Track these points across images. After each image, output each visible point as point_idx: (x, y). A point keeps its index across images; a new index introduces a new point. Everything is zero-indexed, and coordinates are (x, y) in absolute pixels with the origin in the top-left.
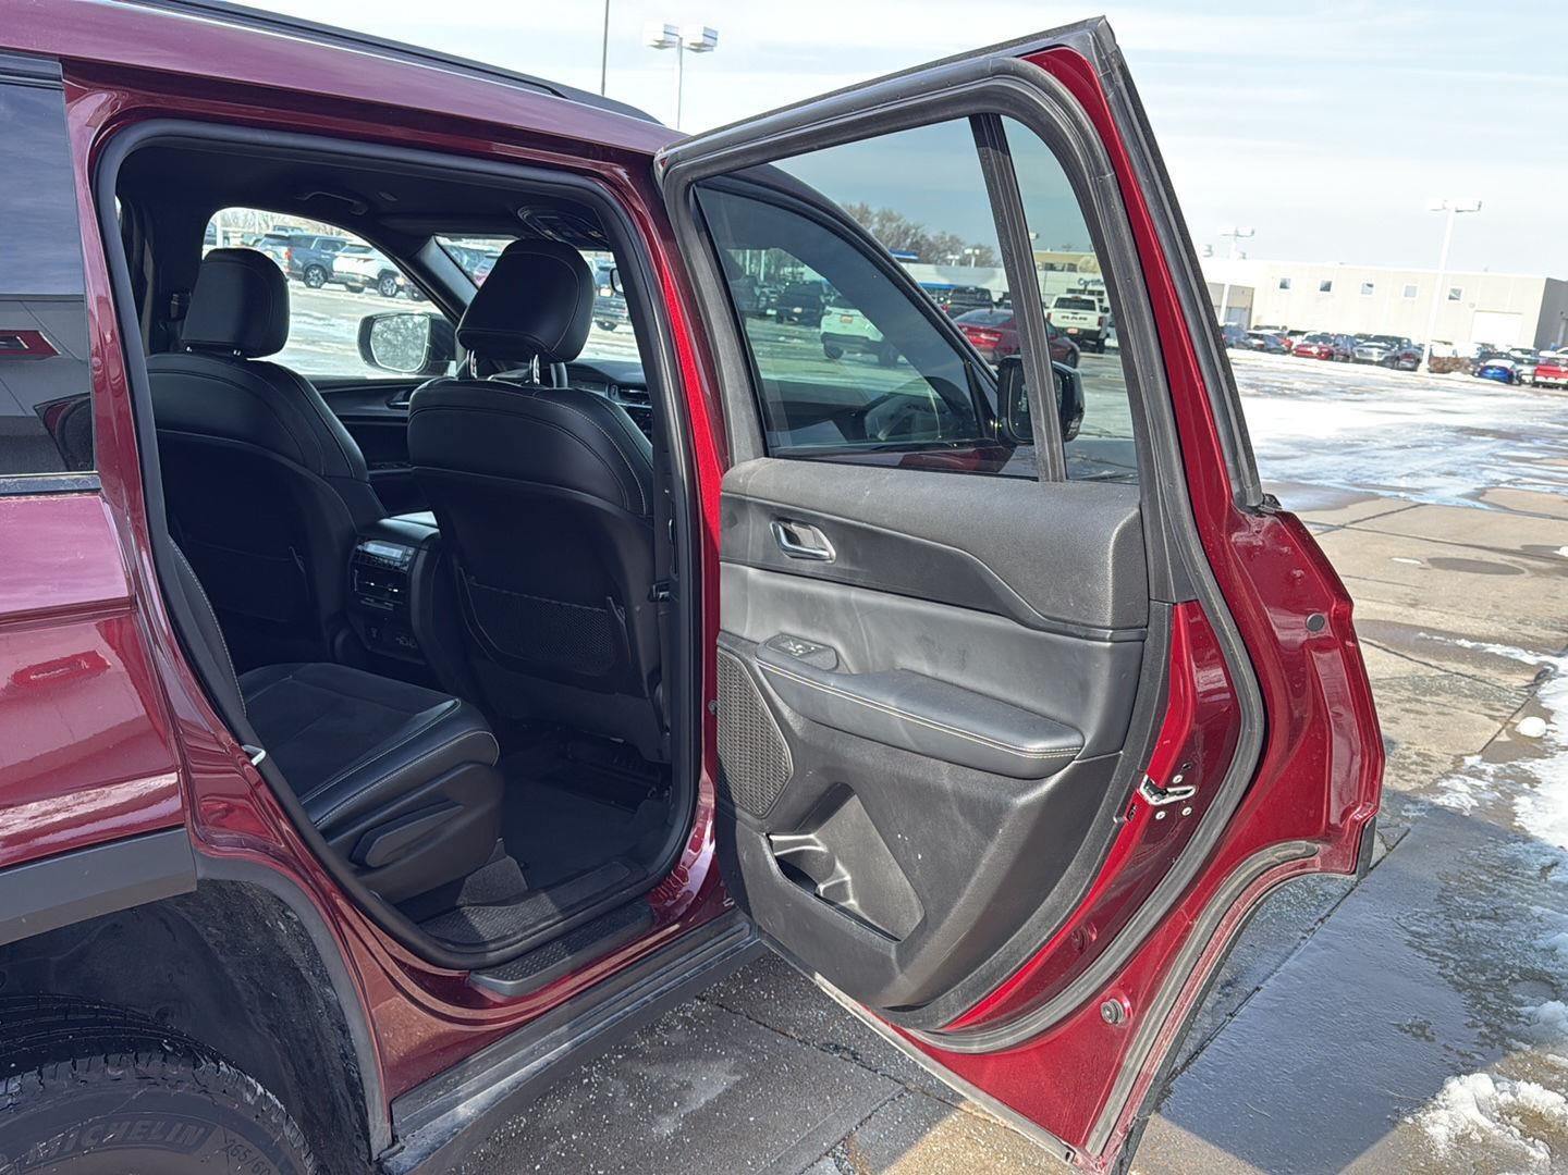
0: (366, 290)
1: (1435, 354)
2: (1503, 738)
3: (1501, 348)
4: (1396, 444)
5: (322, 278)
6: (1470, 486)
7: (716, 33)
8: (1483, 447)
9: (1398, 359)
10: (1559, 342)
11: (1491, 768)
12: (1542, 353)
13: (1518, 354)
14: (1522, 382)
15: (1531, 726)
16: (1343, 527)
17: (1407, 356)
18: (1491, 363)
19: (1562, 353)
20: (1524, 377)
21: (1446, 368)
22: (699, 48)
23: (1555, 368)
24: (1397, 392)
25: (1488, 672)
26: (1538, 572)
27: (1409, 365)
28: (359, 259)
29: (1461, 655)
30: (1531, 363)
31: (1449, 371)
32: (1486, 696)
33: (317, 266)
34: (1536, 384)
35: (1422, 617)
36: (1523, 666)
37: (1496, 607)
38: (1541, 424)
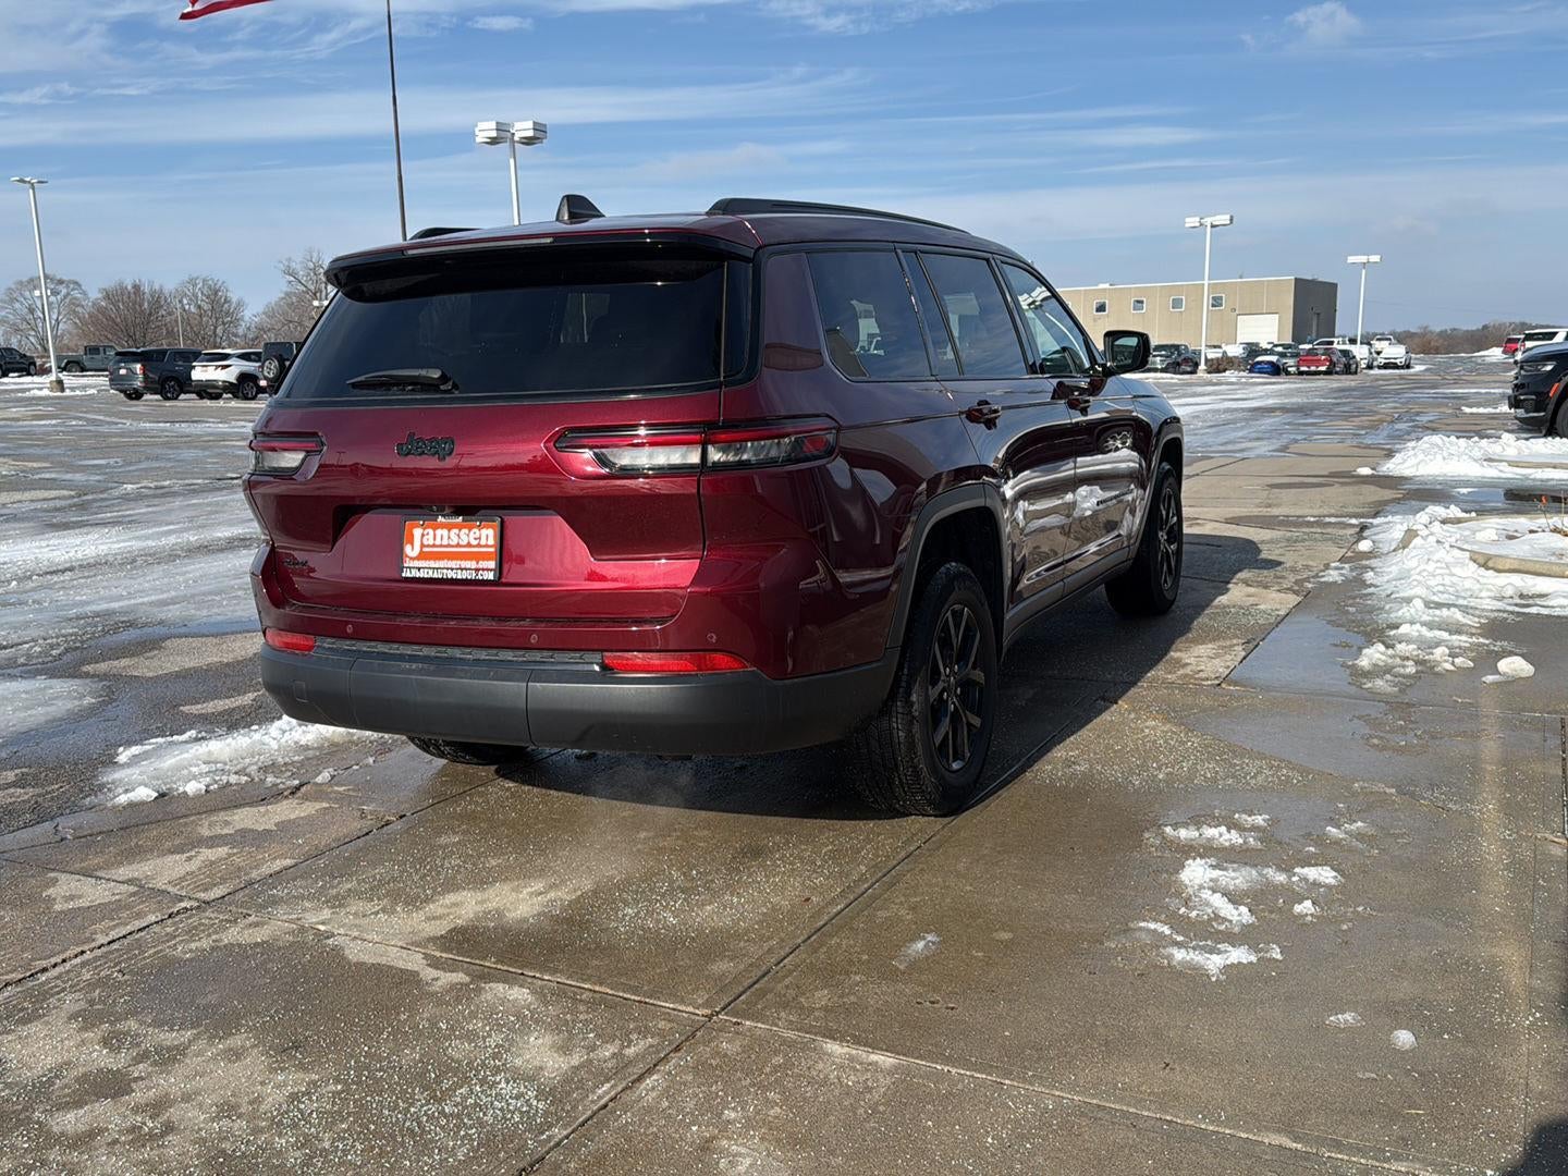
0: (225, 395)
1: (1209, 357)
2: (1350, 554)
3: (1264, 345)
4: (1208, 424)
5: (177, 388)
6: (1276, 444)
7: (545, 126)
8: (1276, 419)
9: (1178, 364)
10: (1314, 335)
11: (1346, 566)
12: (1301, 347)
13: (1280, 349)
14: (1288, 373)
15: (1364, 546)
16: (1198, 475)
17: (1186, 360)
18: (1259, 359)
19: (1318, 344)
20: (1289, 369)
21: (1221, 367)
22: (528, 141)
23: (1315, 358)
24: (1190, 390)
25: (1329, 530)
26: (1343, 484)
27: (1189, 369)
28: (217, 367)
29: (1310, 524)
30: (1293, 356)
31: (1224, 371)
32: (1335, 541)
33: (173, 378)
34: (1301, 373)
35: (1275, 511)
36: (1353, 526)
37: (1322, 502)
38: (1317, 400)
